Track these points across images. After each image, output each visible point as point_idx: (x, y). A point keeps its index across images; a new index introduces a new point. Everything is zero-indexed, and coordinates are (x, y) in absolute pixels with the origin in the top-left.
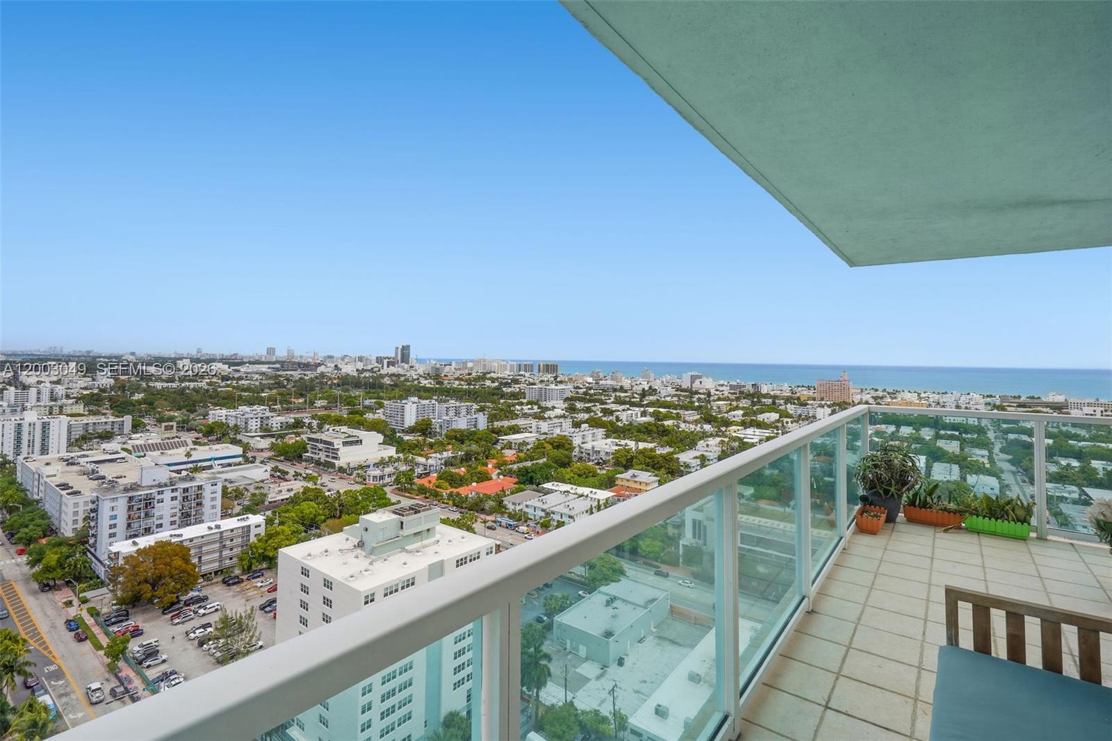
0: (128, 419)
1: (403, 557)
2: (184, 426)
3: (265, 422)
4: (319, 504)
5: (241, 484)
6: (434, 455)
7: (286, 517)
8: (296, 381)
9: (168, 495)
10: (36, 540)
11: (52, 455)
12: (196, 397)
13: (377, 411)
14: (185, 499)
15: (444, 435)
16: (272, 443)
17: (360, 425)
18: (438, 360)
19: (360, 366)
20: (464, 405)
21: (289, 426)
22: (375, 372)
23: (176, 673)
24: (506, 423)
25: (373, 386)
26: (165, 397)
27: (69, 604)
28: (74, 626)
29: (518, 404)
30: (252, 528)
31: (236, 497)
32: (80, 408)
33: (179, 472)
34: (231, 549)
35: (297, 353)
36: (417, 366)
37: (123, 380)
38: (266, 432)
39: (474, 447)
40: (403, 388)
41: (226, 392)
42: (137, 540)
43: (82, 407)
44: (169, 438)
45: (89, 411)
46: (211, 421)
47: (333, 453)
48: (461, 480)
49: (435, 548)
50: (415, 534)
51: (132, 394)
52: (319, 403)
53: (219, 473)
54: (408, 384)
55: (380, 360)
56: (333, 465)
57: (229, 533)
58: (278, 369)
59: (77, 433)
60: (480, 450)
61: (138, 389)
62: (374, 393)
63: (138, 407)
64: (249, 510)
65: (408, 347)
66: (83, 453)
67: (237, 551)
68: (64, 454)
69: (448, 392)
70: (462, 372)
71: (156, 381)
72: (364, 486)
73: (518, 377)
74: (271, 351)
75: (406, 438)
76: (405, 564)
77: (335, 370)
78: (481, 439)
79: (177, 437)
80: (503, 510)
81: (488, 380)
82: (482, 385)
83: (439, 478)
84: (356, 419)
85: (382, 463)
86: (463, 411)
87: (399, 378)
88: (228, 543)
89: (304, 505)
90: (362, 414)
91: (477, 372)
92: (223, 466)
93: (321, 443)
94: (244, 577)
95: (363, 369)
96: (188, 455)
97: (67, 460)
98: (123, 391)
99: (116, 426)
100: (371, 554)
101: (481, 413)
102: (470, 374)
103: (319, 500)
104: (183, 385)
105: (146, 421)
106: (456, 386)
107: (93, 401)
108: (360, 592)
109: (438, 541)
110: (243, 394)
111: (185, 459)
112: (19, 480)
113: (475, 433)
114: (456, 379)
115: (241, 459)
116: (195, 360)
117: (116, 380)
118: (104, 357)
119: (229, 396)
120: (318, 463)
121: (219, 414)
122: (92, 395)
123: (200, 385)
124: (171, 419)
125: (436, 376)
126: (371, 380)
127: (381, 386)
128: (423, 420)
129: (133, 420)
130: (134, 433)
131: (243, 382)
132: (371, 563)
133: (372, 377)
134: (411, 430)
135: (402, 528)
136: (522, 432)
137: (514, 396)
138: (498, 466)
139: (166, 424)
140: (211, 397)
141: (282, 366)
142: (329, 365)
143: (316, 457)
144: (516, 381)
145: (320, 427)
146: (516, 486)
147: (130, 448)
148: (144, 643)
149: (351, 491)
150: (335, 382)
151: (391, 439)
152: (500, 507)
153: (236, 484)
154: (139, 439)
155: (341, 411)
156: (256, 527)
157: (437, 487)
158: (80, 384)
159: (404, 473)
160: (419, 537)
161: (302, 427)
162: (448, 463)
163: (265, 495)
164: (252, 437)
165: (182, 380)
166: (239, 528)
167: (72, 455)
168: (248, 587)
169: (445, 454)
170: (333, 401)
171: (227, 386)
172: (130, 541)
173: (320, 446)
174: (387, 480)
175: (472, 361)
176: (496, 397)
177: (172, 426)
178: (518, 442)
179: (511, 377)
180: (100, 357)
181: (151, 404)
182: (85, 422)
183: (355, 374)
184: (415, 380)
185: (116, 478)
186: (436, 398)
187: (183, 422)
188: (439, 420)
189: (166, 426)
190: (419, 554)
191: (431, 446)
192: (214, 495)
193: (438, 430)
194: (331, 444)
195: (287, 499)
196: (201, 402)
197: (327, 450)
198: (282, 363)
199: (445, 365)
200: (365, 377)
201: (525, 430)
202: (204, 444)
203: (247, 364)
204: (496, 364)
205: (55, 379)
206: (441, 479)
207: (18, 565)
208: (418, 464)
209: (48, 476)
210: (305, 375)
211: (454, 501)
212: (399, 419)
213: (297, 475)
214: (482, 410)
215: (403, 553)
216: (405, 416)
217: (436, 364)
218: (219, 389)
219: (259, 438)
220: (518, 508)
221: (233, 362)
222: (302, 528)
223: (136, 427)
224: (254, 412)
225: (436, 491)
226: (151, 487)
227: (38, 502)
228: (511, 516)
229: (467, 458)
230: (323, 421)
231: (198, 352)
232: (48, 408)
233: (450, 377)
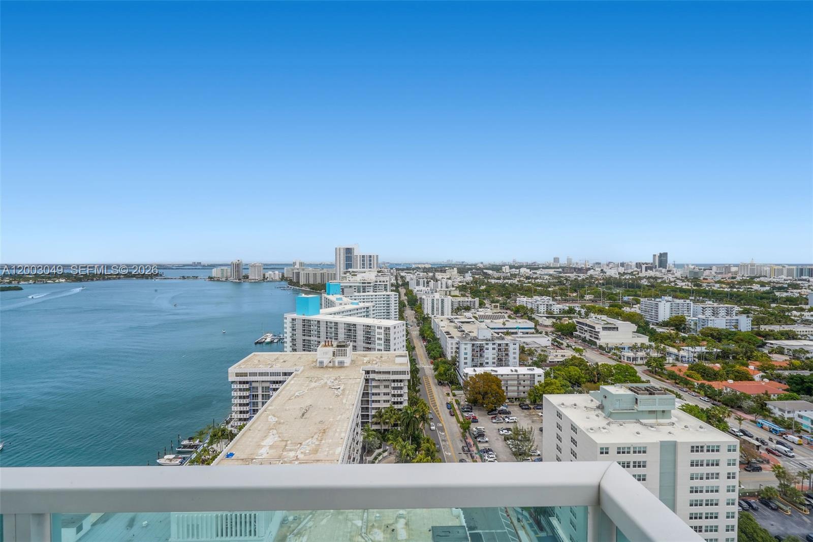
0: (477, 300)
1: (637, 427)
2: (504, 306)
3: (549, 308)
4: (582, 369)
5: (533, 346)
6: (687, 348)
7: (559, 374)
8: (572, 281)
9: (490, 346)
10: (437, 358)
11: (446, 316)
12: (511, 289)
13: (634, 306)
14: (499, 350)
15: (699, 332)
16: (553, 322)
17: (617, 315)
18: (697, 265)
19: (622, 270)
20: (723, 307)
21: (564, 312)
22: (635, 275)
23: (492, 451)
24: (777, 328)
25: (631, 286)
26: (495, 288)
27: (448, 394)
28: (449, 406)
29: (796, 309)
30: (536, 376)
31: (529, 355)
32: (457, 293)
33: (498, 333)
34: (524, 387)
35: (574, 260)
36: (675, 270)
37: (477, 278)
38: (550, 314)
39: (733, 346)
40: (658, 289)
41: (528, 286)
42: (476, 369)
43: (458, 292)
44: (496, 313)
45: (461, 294)
46: (518, 304)
47: (595, 334)
48: (715, 375)
49: (670, 428)
50: (651, 412)
51: (480, 286)
52: (587, 297)
53: (521, 337)
54: (665, 285)
55: (639, 265)
56: (595, 344)
57: (522, 376)
58: (560, 272)
59: (456, 306)
60: (739, 350)
61: (483, 283)
62: (632, 291)
63: (482, 293)
64: (537, 364)
65: (666, 254)
66: (458, 317)
67: (527, 389)
68: (450, 317)
69: (706, 293)
70: (724, 276)
71: (492, 279)
72: (618, 363)
73: (799, 282)
74: (556, 260)
75: (659, 330)
76: (638, 433)
77: (601, 273)
78: (742, 340)
79: (500, 312)
80: (767, 413)
81: (756, 283)
82: (749, 288)
83: (691, 368)
84: (615, 311)
85: (634, 348)
86: (722, 312)
87: (656, 280)
88: (522, 382)
89: (571, 368)
90: (620, 307)
91: (743, 276)
92: (523, 333)
93: (586, 326)
94: (532, 407)
95: (624, 273)
96: (504, 324)
97: (450, 320)
98: (476, 285)
99: (472, 303)
100: (609, 417)
101: (745, 316)
102: (733, 278)
103: (582, 367)
104: (505, 281)
105: (486, 302)
106: (715, 288)
107: (463, 289)
108: (596, 443)
109: (673, 424)
110: (537, 288)
111: (503, 326)
112: (432, 327)
113: (735, 334)
114: (716, 282)
115: (533, 330)
116: (511, 267)
117: (473, 277)
118: (469, 265)
119: (529, 289)
120: (584, 340)
121: (522, 300)
122: (463, 286)
123: (514, 282)
124: (497, 301)
125: (695, 278)
126: (630, 281)
127: (639, 287)
128: (677, 317)
129: (479, 301)
130: (480, 308)
131: (538, 280)
132: (608, 424)
133: (632, 279)
134: (665, 324)
135: (637, 403)
136: (800, 339)
137: (790, 300)
138: (762, 369)
139: (495, 304)
140: (519, 289)
141: (563, 270)
142: (597, 269)
143: (583, 335)
144: (796, 287)
145: (587, 315)
146: (786, 393)
147: (477, 317)
148: (478, 428)
149: (607, 365)
150: (601, 282)
151: (644, 330)
152: (761, 408)
153: (530, 346)
154: (482, 312)
155: (604, 304)
156: (538, 376)
157: (688, 376)
158: (459, 279)
159: (655, 359)
160: (654, 415)
161: (574, 313)
162: (701, 357)
163: (547, 356)
164: (541, 317)
165: (505, 278)
166: (528, 374)
167: (452, 317)
168: (534, 413)
169: (698, 349)
170: (598, 296)
171: (529, 283)
172: (473, 369)
173: (586, 328)
174: (640, 362)
175: (735, 266)
176: (765, 301)
177: (497, 306)
178: (792, 348)
179: (789, 281)
180: (467, 265)
181: (488, 292)
182: (459, 300)
183: (617, 276)
184: (672, 282)
185: (469, 332)
186: (693, 298)
187: (504, 304)
188: (694, 318)
189: (494, 306)
190: (652, 429)
191: (684, 339)
192: (515, 351)
193: (692, 327)
194: (594, 328)
195: (561, 362)
196: (513, 292)
197: (591, 332)
198: (563, 268)
199: (705, 270)
200: (625, 279)
201: (805, 337)
202: (514, 319)
203: (541, 269)
204: (768, 269)
205: (448, 277)
206: (693, 370)
207: (430, 369)
208: (670, 354)
209: (442, 327)
210: (578, 276)
211: (705, 392)
212: (653, 314)
213: (568, 346)
214: (746, 312)
215: (638, 424)
216: (659, 312)
217: (694, 268)
218: (524, 285)
219: (545, 318)
220: (786, 416)
221: (533, 267)
222: (569, 384)
223: (481, 305)
224: (543, 301)
225: (686, 379)
226: (483, 340)
227: (439, 339)
228: (775, 421)
229: (723, 356)
230: (589, 310)
231: (513, 261)
232: (445, 292)
233: (709, 280)
